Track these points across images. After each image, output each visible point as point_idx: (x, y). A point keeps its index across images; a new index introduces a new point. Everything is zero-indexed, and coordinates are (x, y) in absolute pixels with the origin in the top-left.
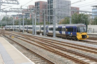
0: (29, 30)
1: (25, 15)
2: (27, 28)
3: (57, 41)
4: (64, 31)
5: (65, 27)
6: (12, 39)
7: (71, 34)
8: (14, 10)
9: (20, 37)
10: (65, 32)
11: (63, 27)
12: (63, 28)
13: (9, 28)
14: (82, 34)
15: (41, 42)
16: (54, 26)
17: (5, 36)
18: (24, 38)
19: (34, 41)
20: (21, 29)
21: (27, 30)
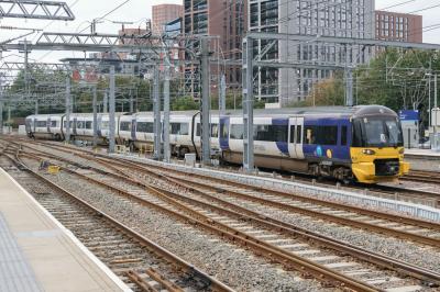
0: (140, 135)
1: (133, 58)
2: (130, 126)
3: (247, 187)
4: (299, 141)
5: (300, 121)
6: (47, 178)
7: (329, 153)
8: (59, 40)
9: (89, 168)
10: (300, 147)
11: (292, 122)
12: (293, 127)
13: (44, 129)
14: (375, 157)
15: (173, 189)
16: (247, 116)
17: (20, 167)
18: (106, 173)
19: (143, 187)
20: (104, 132)
21: (133, 135)
